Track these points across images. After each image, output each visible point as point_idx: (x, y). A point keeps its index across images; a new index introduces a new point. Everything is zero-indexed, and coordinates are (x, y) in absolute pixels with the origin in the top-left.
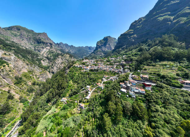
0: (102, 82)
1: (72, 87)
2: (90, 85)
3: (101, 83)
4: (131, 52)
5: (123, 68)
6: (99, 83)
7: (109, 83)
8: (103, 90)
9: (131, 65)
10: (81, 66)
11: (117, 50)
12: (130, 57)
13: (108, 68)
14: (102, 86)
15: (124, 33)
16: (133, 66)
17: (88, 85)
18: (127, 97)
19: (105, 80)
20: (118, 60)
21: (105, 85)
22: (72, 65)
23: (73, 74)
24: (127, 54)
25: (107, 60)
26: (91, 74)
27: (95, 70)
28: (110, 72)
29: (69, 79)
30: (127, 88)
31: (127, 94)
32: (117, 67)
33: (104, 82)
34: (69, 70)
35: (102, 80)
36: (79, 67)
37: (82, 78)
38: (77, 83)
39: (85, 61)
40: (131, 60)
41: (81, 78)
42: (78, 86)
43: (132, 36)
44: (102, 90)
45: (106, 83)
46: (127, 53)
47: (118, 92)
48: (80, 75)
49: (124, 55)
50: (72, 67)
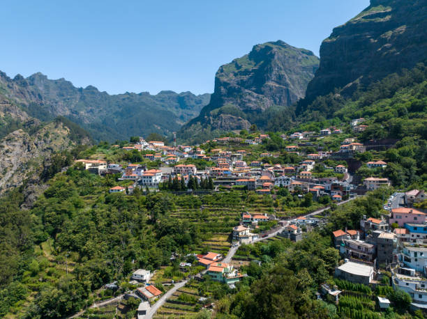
0: (232, 251)
1: (43, 275)
2: (156, 267)
3: (224, 251)
4: (389, 101)
5: (351, 172)
6: (213, 256)
7: (272, 252)
8: (233, 292)
9: (396, 152)
10: (117, 166)
11: (320, 98)
12: (385, 119)
13: (267, 177)
14: (227, 267)
15: (349, 24)
16: (408, 160)
17: (142, 265)
18: (378, 308)
19: (249, 237)
20: (327, 139)
21: (247, 263)
22: (67, 163)
23: (66, 205)
24: (371, 114)
25: (264, 141)
26: (167, 206)
27: (192, 183)
28: (283, 193)
29: (39, 233)
30: (375, 255)
31: (377, 292)
32: (317, 169)
33: (242, 250)
34: (45, 187)
35: (233, 237)
36: (104, 174)
37: (109, 225)
38: (76, 255)
39: (143, 145)
40: (396, 133)
41: (102, 224)
42: (82, 267)
43: (390, 33)
44: (227, 290)
45: (253, 253)
46: (369, 109)
47: (324, 287)
48: (102, 209)
49: (357, 117)
50: (64, 170)
